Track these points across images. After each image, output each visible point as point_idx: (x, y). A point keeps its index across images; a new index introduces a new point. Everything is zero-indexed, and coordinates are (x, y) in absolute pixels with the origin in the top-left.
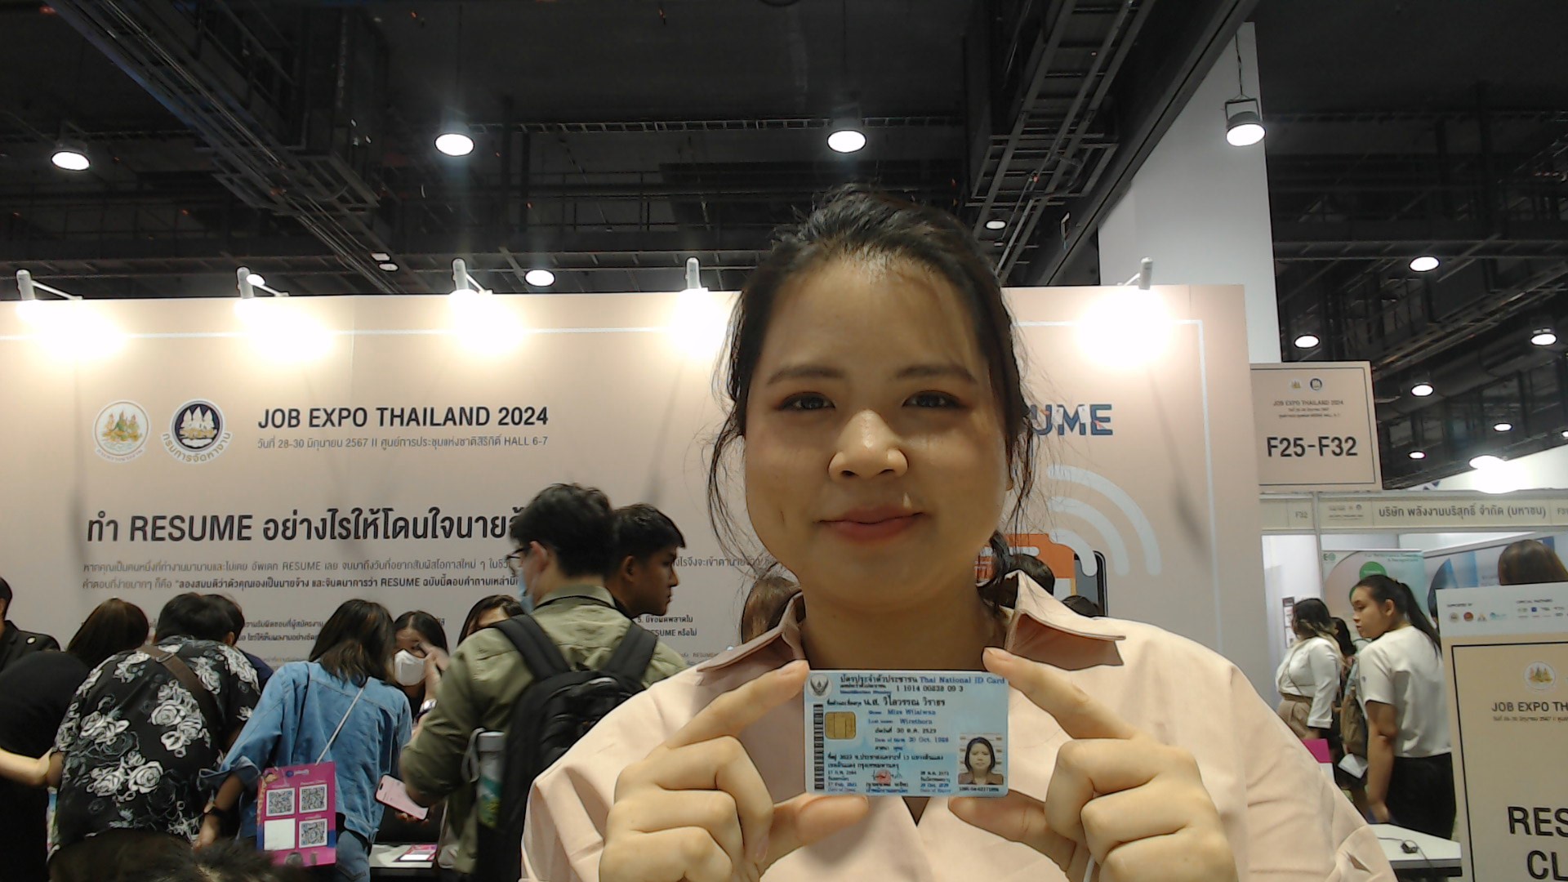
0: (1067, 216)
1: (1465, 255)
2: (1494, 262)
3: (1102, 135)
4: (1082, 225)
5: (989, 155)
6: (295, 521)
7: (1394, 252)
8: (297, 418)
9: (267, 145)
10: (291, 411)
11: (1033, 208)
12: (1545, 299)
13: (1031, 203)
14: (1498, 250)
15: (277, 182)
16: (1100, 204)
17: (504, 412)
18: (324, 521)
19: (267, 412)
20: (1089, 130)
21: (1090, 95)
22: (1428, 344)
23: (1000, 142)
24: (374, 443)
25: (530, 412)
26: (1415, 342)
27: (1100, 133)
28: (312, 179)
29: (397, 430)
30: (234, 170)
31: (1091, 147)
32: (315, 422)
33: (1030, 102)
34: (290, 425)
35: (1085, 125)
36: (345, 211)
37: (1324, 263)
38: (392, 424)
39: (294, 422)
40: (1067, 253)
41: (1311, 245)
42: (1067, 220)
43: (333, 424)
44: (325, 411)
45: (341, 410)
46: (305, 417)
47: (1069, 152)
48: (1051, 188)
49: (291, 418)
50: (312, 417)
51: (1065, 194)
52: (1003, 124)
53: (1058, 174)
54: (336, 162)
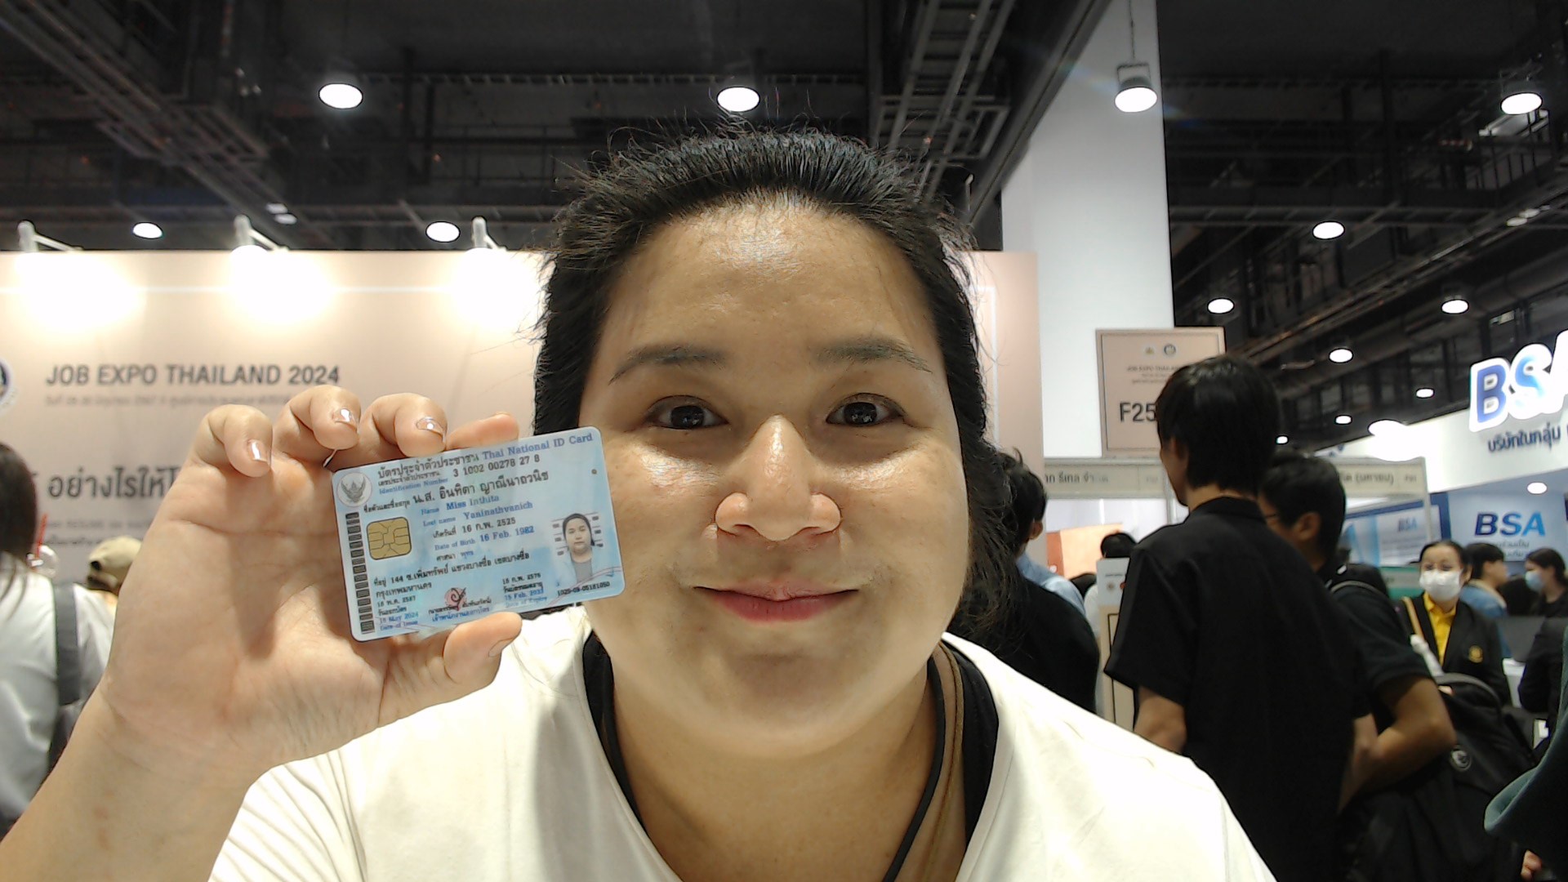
0: (970, 179)
1: (1368, 222)
2: (1399, 229)
3: (991, 98)
4: (984, 185)
5: (881, 116)
6: (80, 481)
7: (1298, 218)
8: (86, 375)
9: (147, 93)
10: (80, 368)
11: (932, 170)
12: (1451, 268)
13: (929, 165)
14: (1399, 218)
15: (162, 132)
16: (1000, 164)
17: (294, 372)
18: (110, 480)
19: (55, 370)
20: (980, 92)
21: (975, 58)
22: (1343, 308)
23: (893, 103)
24: (163, 400)
25: (321, 372)
26: (1330, 307)
27: (990, 94)
28: (196, 129)
29: (185, 389)
30: (116, 119)
31: (983, 110)
32: (105, 379)
33: (916, 63)
34: (79, 382)
35: (974, 87)
36: (234, 160)
37: (1242, 229)
38: (181, 381)
39: (82, 379)
40: (971, 214)
41: (1214, 211)
42: (973, 181)
43: (122, 381)
44: (115, 368)
45: (131, 368)
46: (93, 375)
47: (962, 114)
48: (948, 149)
49: (79, 375)
50: (101, 373)
51: (962, 155)
52: (893, 85)
53: (954, 135)
54: (220, 112)
